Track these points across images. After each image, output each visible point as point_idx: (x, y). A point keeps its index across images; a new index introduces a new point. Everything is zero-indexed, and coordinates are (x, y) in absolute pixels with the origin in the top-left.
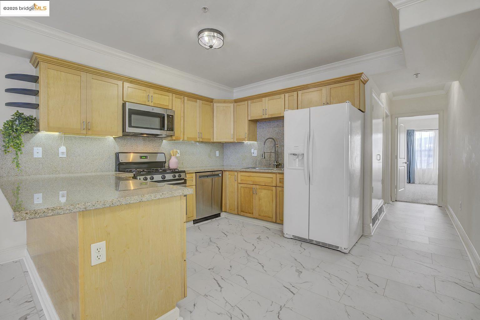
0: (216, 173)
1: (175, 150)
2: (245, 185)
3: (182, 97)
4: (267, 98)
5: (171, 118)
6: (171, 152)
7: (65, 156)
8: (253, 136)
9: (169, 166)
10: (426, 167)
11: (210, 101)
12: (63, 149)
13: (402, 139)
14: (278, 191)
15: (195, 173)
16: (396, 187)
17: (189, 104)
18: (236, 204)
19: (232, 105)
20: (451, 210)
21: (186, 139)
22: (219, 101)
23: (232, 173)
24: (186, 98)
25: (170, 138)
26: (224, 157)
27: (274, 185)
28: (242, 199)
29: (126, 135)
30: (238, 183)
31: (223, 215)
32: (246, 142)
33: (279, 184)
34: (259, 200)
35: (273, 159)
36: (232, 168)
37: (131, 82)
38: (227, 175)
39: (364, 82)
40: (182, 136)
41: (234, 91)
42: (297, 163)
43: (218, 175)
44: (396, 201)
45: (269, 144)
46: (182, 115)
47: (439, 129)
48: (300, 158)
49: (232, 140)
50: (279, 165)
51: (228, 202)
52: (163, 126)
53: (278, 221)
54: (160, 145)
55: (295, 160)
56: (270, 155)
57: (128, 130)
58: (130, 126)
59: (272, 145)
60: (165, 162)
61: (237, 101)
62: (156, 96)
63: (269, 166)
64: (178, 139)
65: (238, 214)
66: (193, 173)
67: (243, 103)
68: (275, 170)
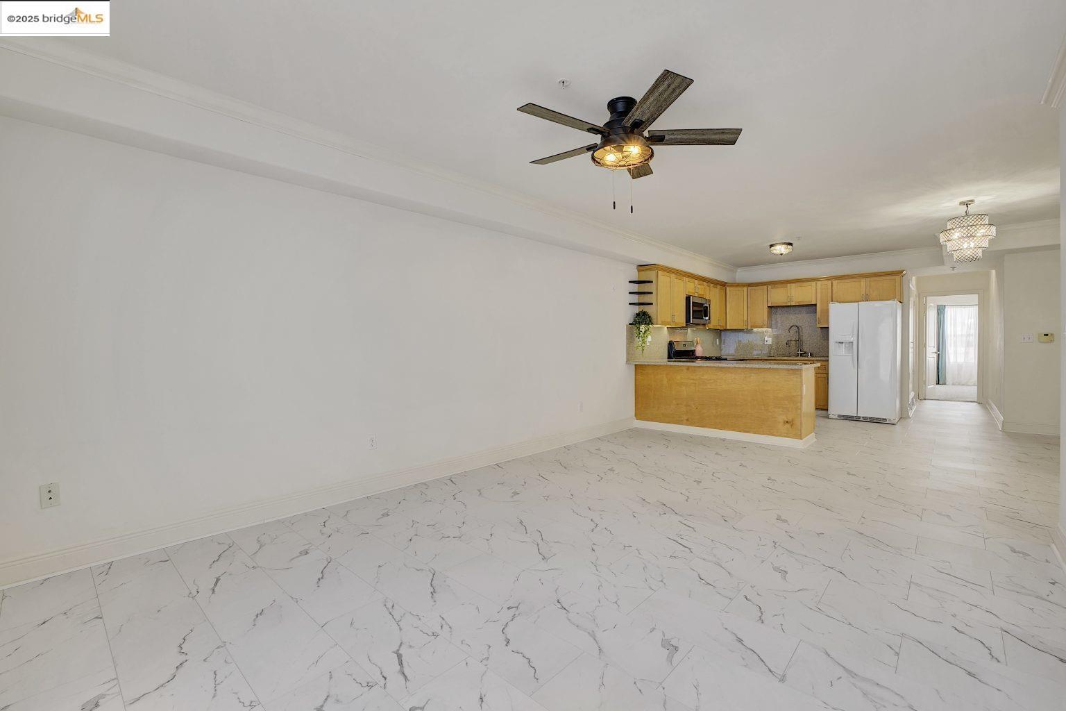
4: (794, 284)
10: (963, 361)
11: (723, 285)
13: (932, 316)
16: (924, 383)
17: (713, 290)
19: (745, 289)
20: (994, 407)
21: (711, 327)
22: (732, 285)
37: (689, 277)
44: (923, 399)
47: (979, 305)
53: (824, 407)
55: (842, 347)
57: (692, 321)
62: (698, 286)
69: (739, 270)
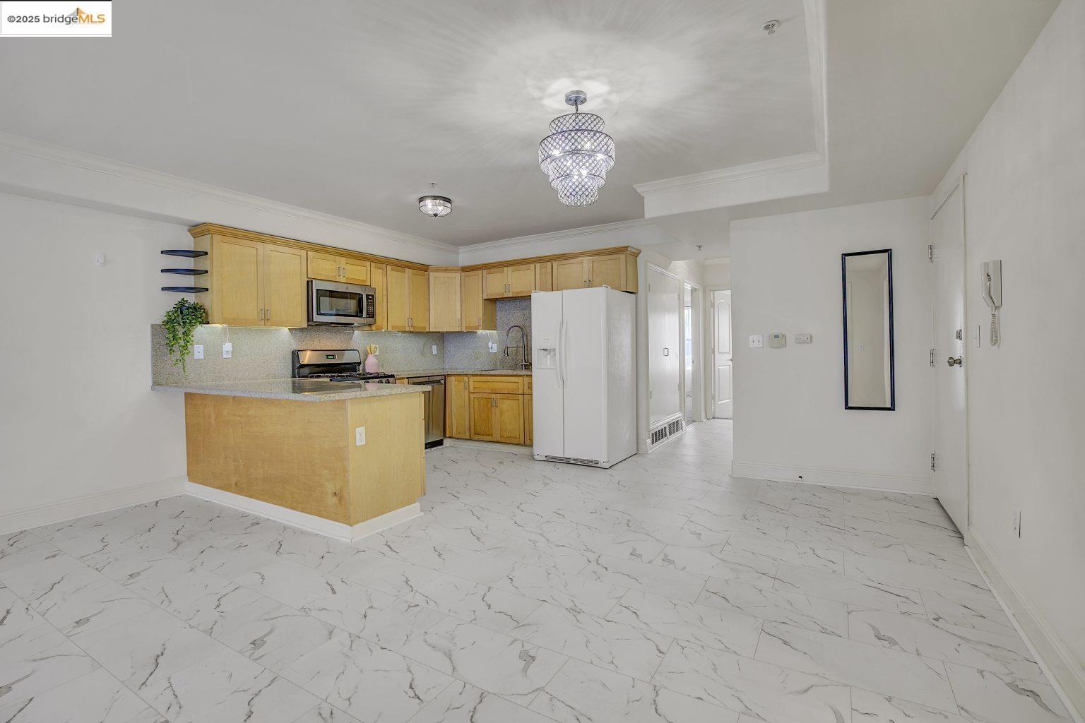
0: (436, 378)
1: (373, 346)
2: (480, 396)
3: (384, 266)
4: (510, 268)
5: (371, 298)
6: (369, 350)
7: (230, 356)
8: (490, 324)
9: (364, 370)
11: (423, 269)
12: (228, 347)
14: (526, 400)
15: (408, 378)
16: (714, 398)
17: (394, 275)
18: (467, 423)
19: (458, 275)
21: (390, 328)
22: (438, 270)
23: (462, 377)
24: (389, 267)
25: (367, 328)
26: (445, 355)
27: (521, 392)
28: (476, 418)
29: (312, 325)
30: (469, 393)
31: (447, 442)
32: (479, 332)
33: (527, 391)
34: (501, 415)
35: (520, 357)
36: (459, 372)
37: (317, 251)
38: (453, 383)
39: (636, 255)
40: (385, 323)
41: (460, 251)
42: (548, 362)
43: (439, 381)
44: (714, 418)
45: (516, 334)
46: (385, 293)
48: (552, 354)
49: (458, 329)
50: (528, 366)
51: (454, 422)
52: (361, 311)
53: (528, 442)
54: (351, 338)
55: (546, 357)
56: (517, 350)
57: (317, 318)
58: (319, 313)
59: (520, 335)
60: (360, 363)
61: (465, 269)
62: (348, 267)
63: (515, 367)
64: (379, 329)
65: (471, 439)
66: (404, 378)
67: (476, 272)
68: (524, 372)
69: (462, 249)
